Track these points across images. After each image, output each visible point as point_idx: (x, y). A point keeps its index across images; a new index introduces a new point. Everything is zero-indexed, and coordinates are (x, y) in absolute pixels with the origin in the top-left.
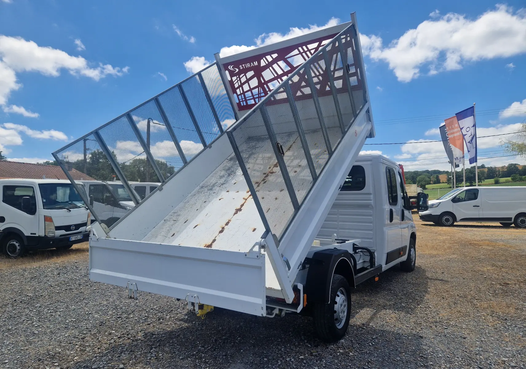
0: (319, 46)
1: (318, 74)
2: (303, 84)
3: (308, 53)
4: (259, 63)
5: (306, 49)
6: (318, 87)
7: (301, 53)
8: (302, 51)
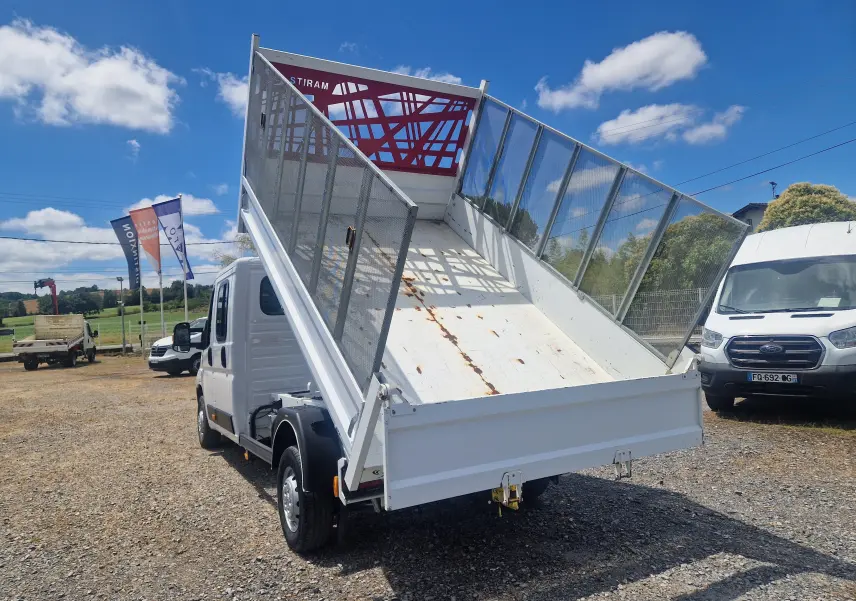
0: (430, 102)
1: (412, 138)
2: (386, 145)
3: (412, 105)
4: (332, 88)
5: (411, 99)
6: (403, 156)
7: (402, 101)
8: (405, 99)
